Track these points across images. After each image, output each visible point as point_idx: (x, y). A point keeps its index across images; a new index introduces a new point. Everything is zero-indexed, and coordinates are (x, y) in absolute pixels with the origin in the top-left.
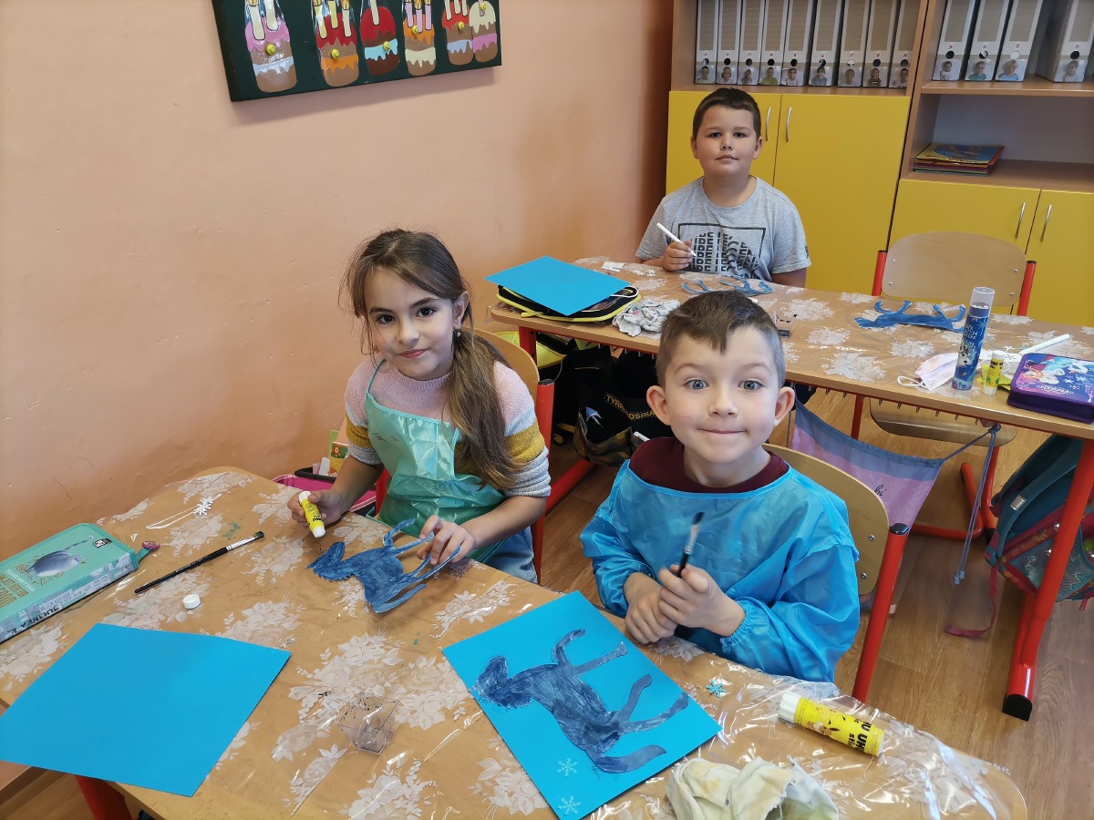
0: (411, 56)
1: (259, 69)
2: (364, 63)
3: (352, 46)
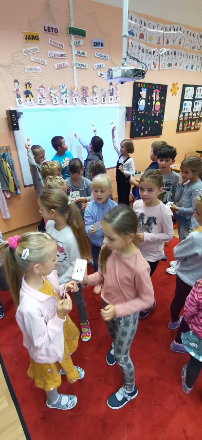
0: (192, 128)
1: (179, 129)
3: (187, 127)
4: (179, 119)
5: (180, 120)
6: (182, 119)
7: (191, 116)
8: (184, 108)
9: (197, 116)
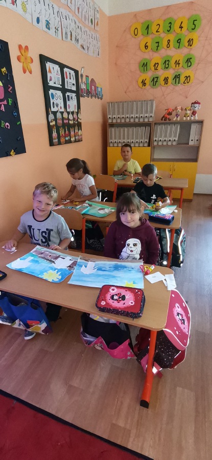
0: (72, 139)
1: (54, 141)
2: (66, 140)
3: (64, 138)
4: (48, 123)
5: (51, 124)
6: (54, 123)
7: (66, 119)
8: (53, 103)
9: (74, 119)
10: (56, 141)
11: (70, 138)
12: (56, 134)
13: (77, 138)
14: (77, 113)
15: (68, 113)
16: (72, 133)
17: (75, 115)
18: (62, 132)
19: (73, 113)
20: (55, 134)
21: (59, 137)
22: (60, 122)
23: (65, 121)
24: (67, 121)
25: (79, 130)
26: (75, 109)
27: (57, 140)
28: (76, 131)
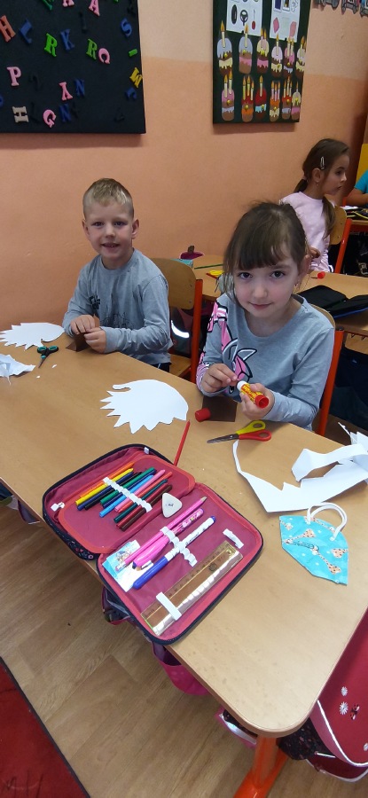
0: (272, 113)
1: (224, 110)
2: (255, 113)
3: (252, 105)
4: (216, 60)
5: (222, 64)
6: (229, 62)
7: (263, 58)
8: (235, 9)
9: (285, 61)
10: (228, 110)
11: (268, 109)
12: (231, 91)
13: (286, 110)
14: (297, 46)
15: (272, 43)
16: (275, 96)
17: (289, 52)
18: (248, 89)
19: (284, 44)
20: (228, 92)
21: (238, 102)
22: (246, 63)
23: (260, 63)
24: (265, 63)
25: (293, 91)
26: (292, 34)
27: (231, 109)
28: (287, 91)
